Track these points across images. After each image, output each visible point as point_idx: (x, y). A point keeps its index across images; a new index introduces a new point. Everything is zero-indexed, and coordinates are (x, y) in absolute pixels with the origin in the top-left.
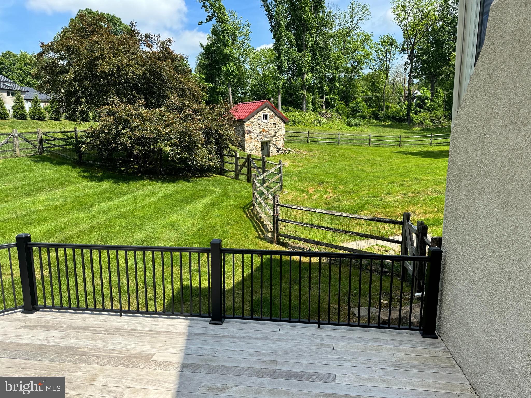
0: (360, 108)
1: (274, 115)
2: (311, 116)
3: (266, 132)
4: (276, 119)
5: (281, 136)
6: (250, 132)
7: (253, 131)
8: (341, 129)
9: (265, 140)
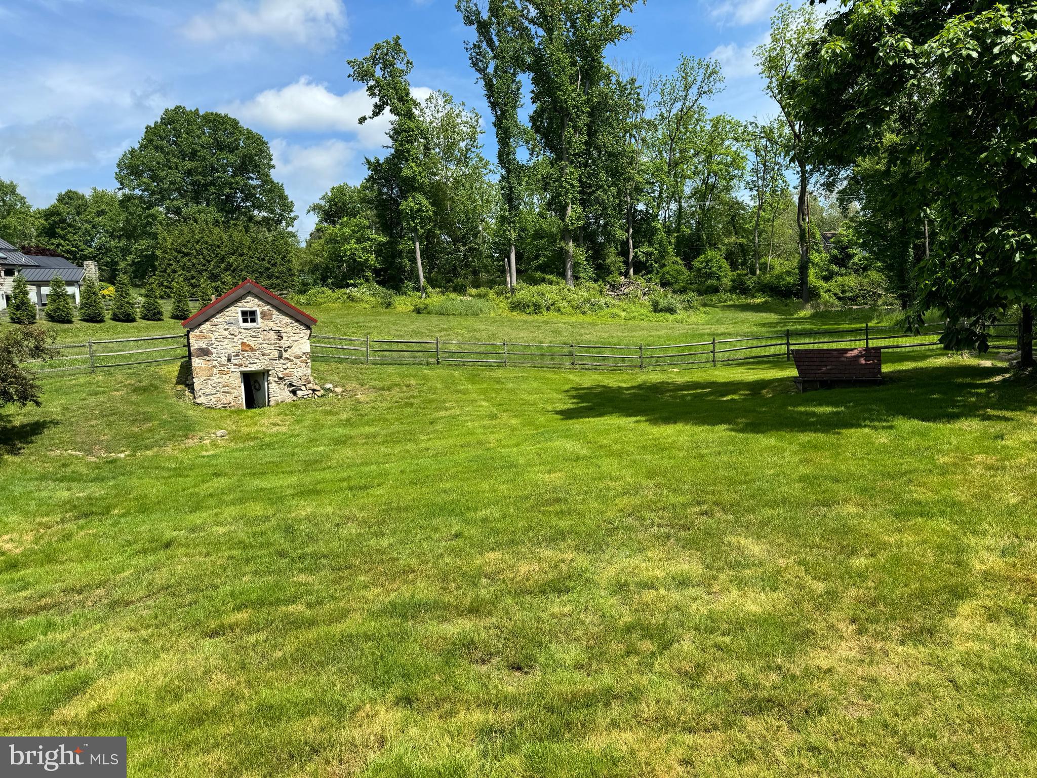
0: (714, 269)
1: (275, 312)
2: (586, 291)
3: (252, 350)
4: (281, 321)
5: (299, 357)
6: (204, 352)
7: (214, 351)
8: (634, 318)
9: (253, 368)
